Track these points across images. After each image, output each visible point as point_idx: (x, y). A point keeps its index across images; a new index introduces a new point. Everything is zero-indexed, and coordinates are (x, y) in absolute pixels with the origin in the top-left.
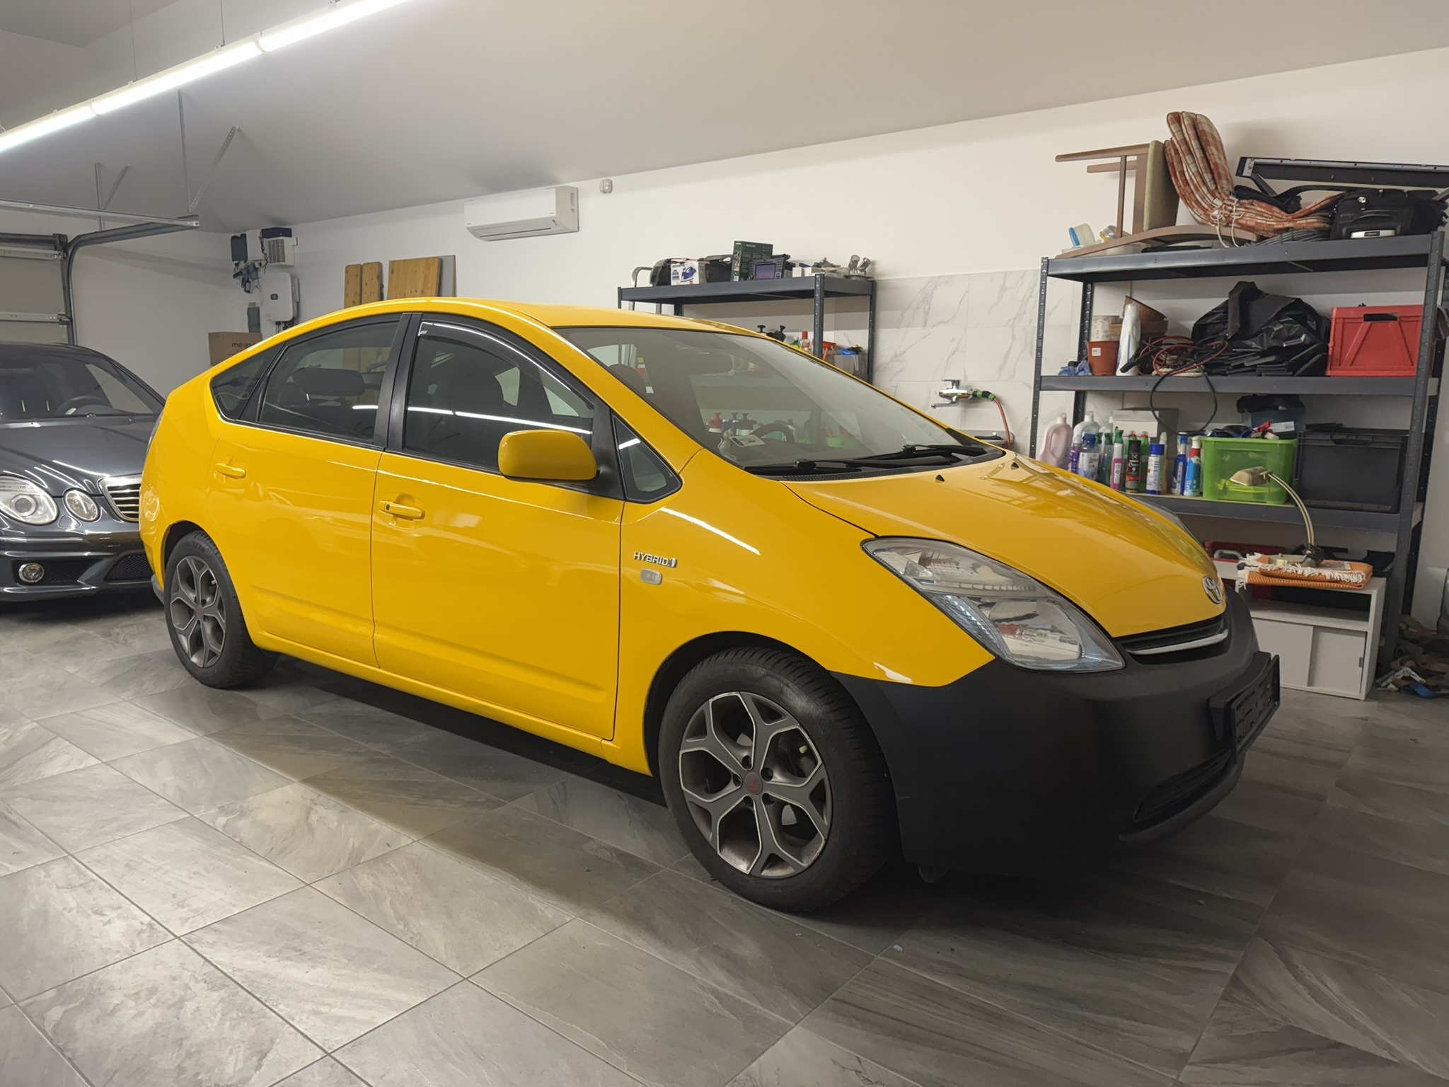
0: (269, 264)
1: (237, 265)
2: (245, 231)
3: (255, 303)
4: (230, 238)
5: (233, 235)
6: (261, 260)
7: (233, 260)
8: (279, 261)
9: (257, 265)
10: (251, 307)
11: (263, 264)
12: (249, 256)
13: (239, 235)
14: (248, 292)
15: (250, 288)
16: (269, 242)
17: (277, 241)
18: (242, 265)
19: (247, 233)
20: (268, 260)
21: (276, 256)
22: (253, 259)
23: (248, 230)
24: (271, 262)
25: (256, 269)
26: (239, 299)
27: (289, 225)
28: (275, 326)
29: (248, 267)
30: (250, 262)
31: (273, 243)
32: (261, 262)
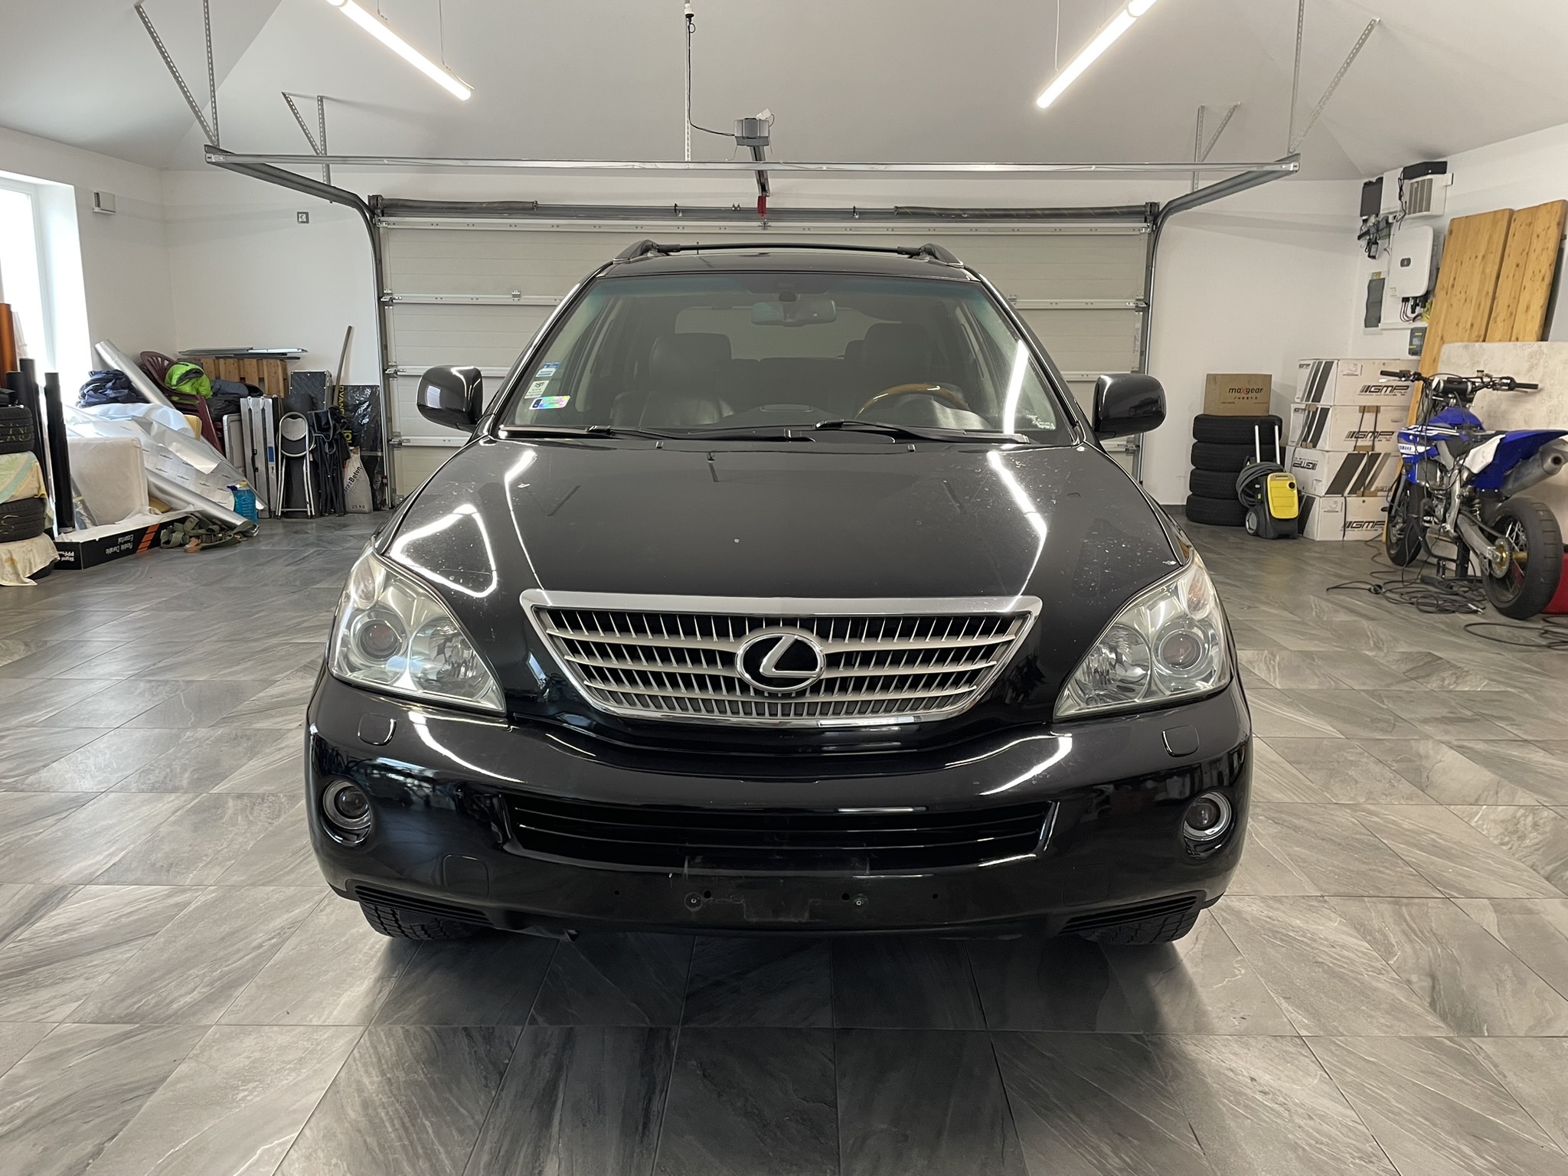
0: (1406, 216)
1: (1365, 221)
2: (1382, 173)
3: (1380, 273)
4: (1362, 185)
5: (1367, 180)
6: (1396, 212)
7: (1361, 216)
8: (1420, 211)
9: (1390, 220)
10: (1375, 278)
12: (1382, 207)
13: (1374, 180)
14: (1374, 257)
15: (1377, 252)
16: (1412, 184)
17: (1426, 181)
21: (1418, 203)
22: (1387, 211)
23: (1388, 171)
24: (1410, 214)
25: (1389, 225)
26: (1360, 268)
27: (1444, 156)
28: (1400, 304)
29: (1379, 222)
30: (1383, 216)
31: (1416, 185)
32: (1397, 215)
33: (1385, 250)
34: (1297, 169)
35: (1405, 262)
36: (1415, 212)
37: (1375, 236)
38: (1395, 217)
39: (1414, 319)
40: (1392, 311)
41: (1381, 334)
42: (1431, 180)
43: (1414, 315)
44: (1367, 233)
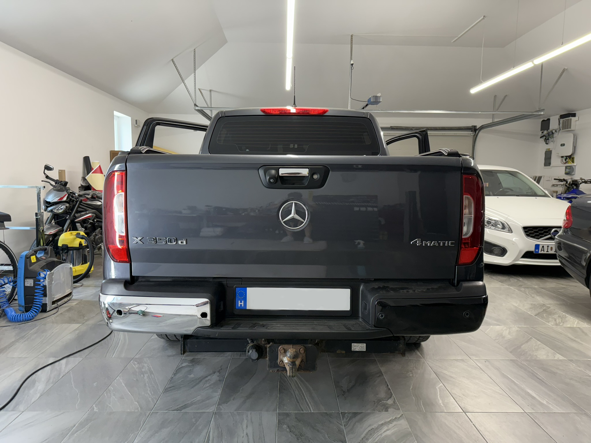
0: (561, 131)
1: (543, 132)
2: (550, 117)
3: (549, 149)
4: (541, 121)
5: (542, 119)
7: (541, 130)
8: (568, 128)
9: (554, 131)
10: (548, 150)
11: (557, 131)
12: (550, 128)
13: (546, 119)
14: (547, 144)
15: (548, 142)
16: (563, 120)
17: (568, 119)
18: (545, 132)
19: (551, 118)
20: (561, 129)
21: (566, 127)
22: (552, 129)
23: (551, 116)
24: (563, 129)
25: (553, 133)
26: (542, 147)
27: (575, 111)
28: (560, 159)
29: (549, 133)
30: (550, 131)
31: (565, 120)
32: (557, 130)
33: (552, 141)
34: (544, 114)
35: (563, 145)
36: (565, 129)
37: (547, 137)
38: (556, 131)
39: (565, 163)
40: (555, 160)
41: (551, 168)
42: (571, 119)
43: (565, 162)
44: (544, 136)
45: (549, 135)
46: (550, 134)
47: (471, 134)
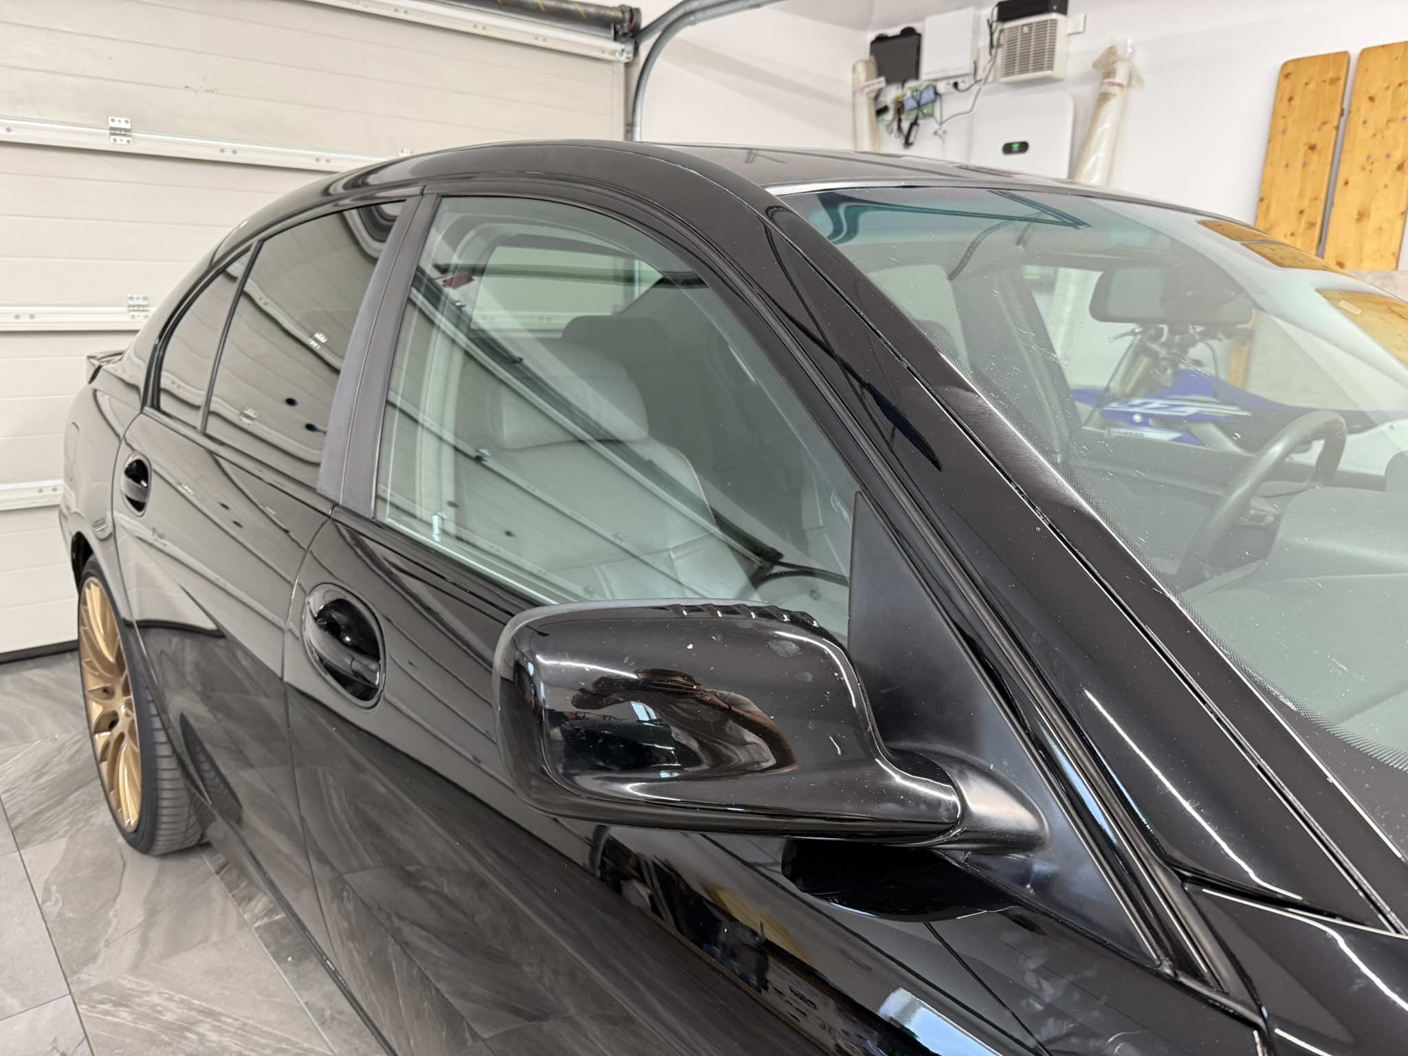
0: (996, 79)
4: (870, 38)
6: (969, 75)
8: (1041, 69)
9: (942, 87)
11: (961, 86)
12: (924, 70)
13: (899, 31)
18: (892, 94)
19: (924, 27)
20: (999, 71)
21: (1033, 59)
22: (933, 77)
25: (936, 94)
30: (926, 84)
31: (1026, 30)
32: (959, 80)
33: (936, 133)
35: (1016, 148)
36: (1024, 70)
37: (910, 115)
38: (956, 85)
42: (1054, 22)
44: (887, 108)
45: (919, 106)
46: (923, 102)
47: (613, 52)
